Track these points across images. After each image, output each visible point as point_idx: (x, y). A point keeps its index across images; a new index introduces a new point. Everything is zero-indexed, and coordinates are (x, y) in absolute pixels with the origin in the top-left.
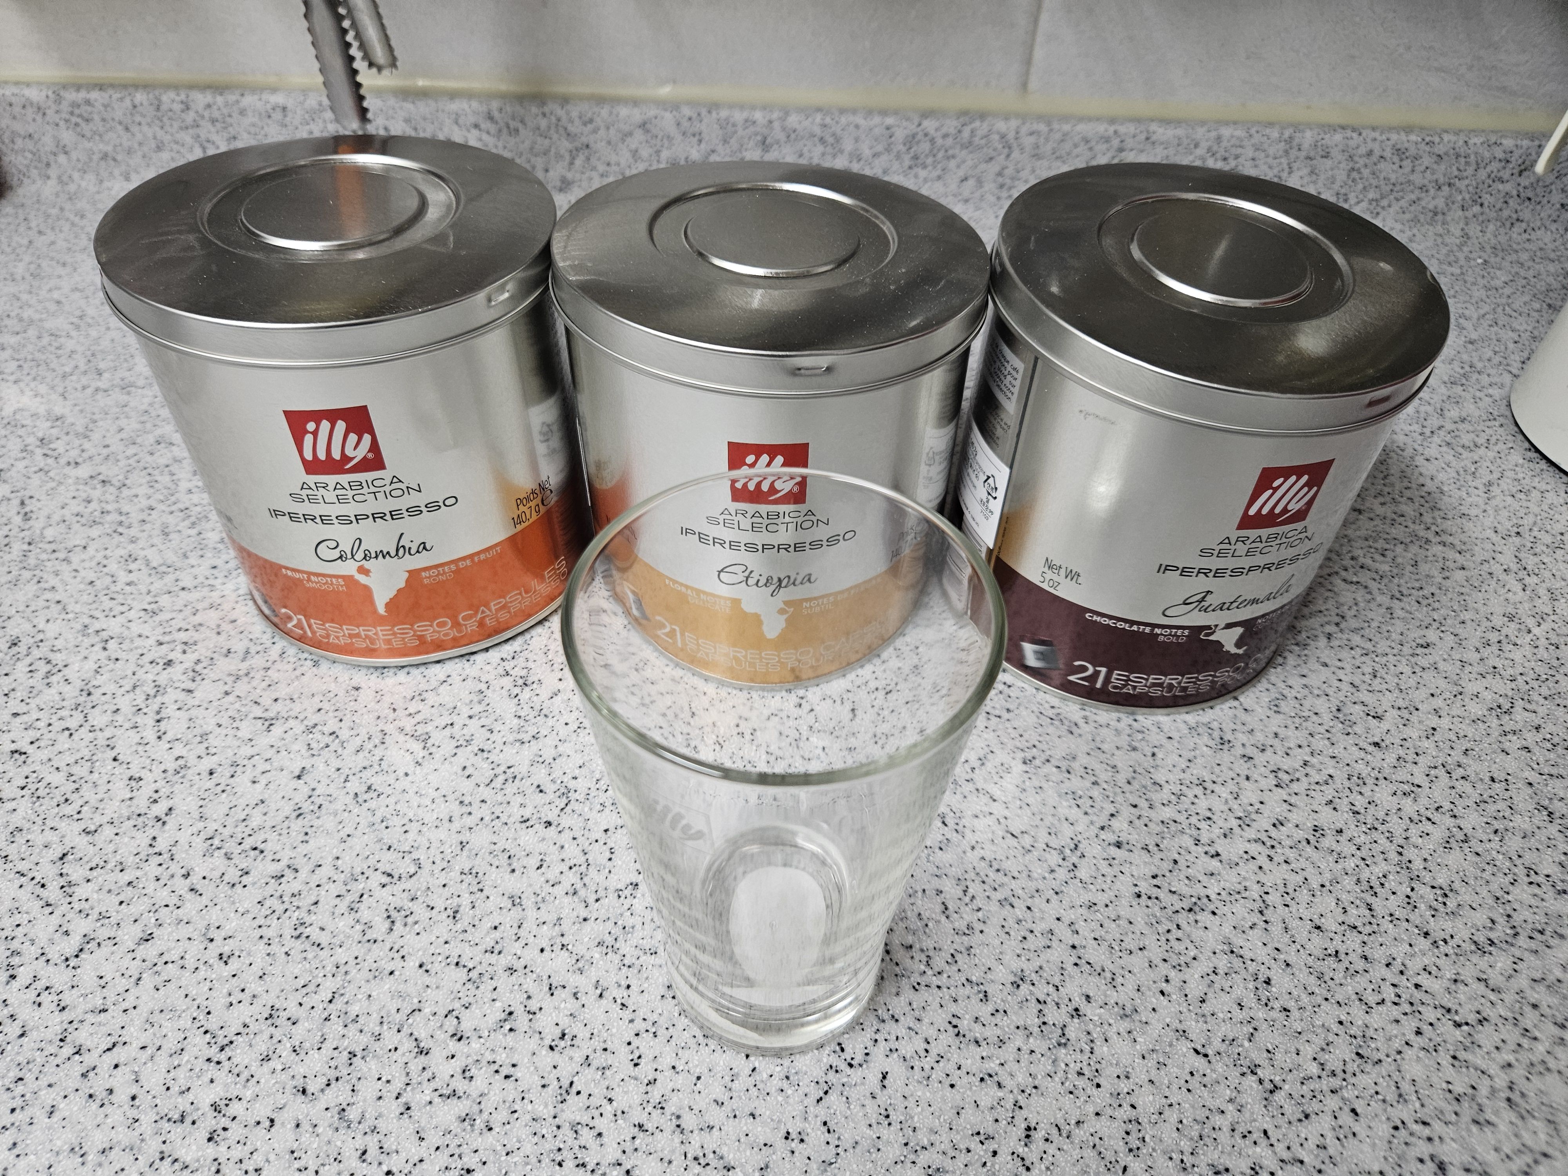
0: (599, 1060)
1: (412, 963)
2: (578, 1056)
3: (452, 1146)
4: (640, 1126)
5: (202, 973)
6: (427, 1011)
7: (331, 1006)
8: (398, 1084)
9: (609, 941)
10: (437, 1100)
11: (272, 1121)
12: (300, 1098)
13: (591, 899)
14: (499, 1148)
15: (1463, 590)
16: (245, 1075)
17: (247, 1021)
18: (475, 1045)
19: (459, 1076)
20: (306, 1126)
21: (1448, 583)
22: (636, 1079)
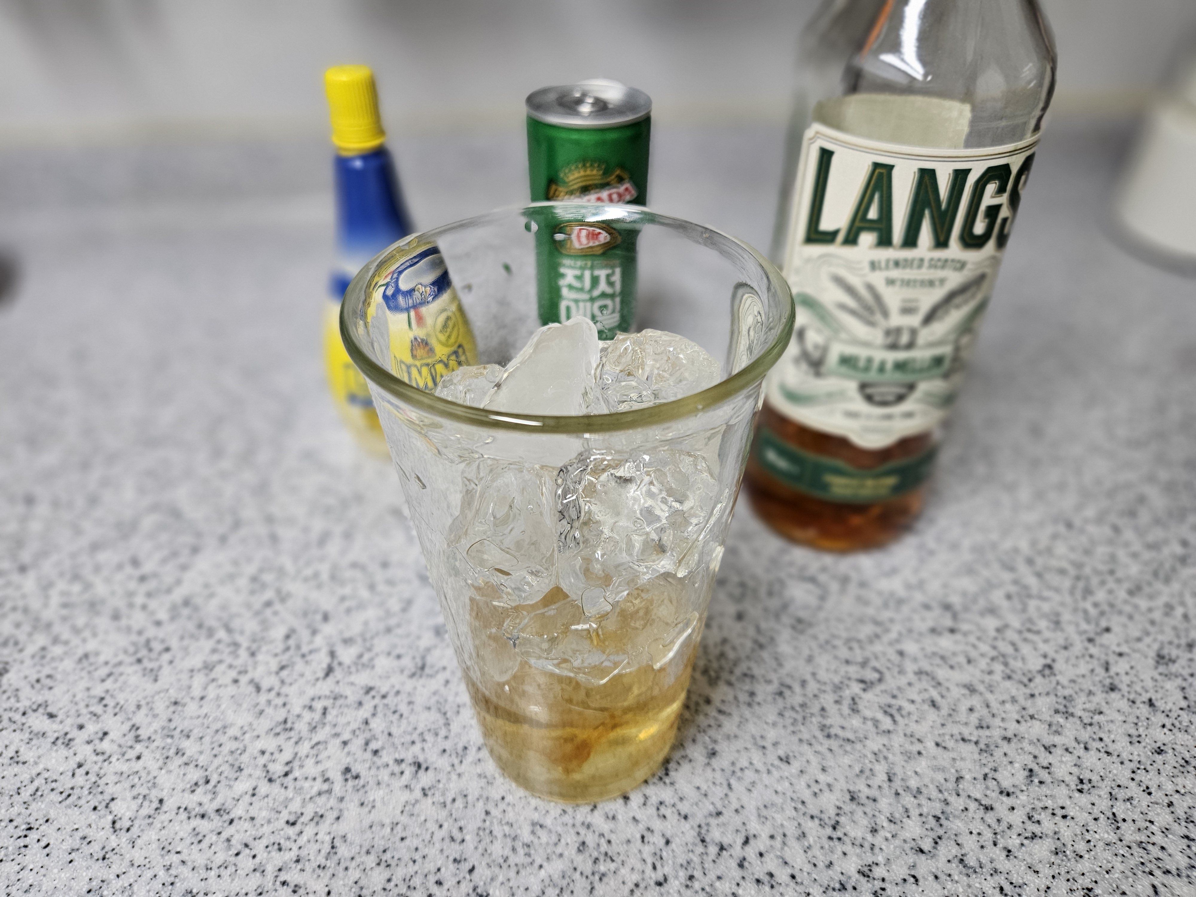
0: (1121, 794)
1: (930, 745)
2: (1104, 792)
3: (1063, 873)
4: (1187, 837)
5: (776, 773)
6: (968, 777)
7: (893, 784)
8: (988, 835)
9: (1061, 708)
10: (1026, 842)
11: (914, 877)
12: (923, 857)
13: (1025, 680)
14: (1098, 869)
16: (867, 845)
17: (838, 804)
18: (1023, 797)
19: (1028, 823)
20: (942, 877)
22: (1157, 804)
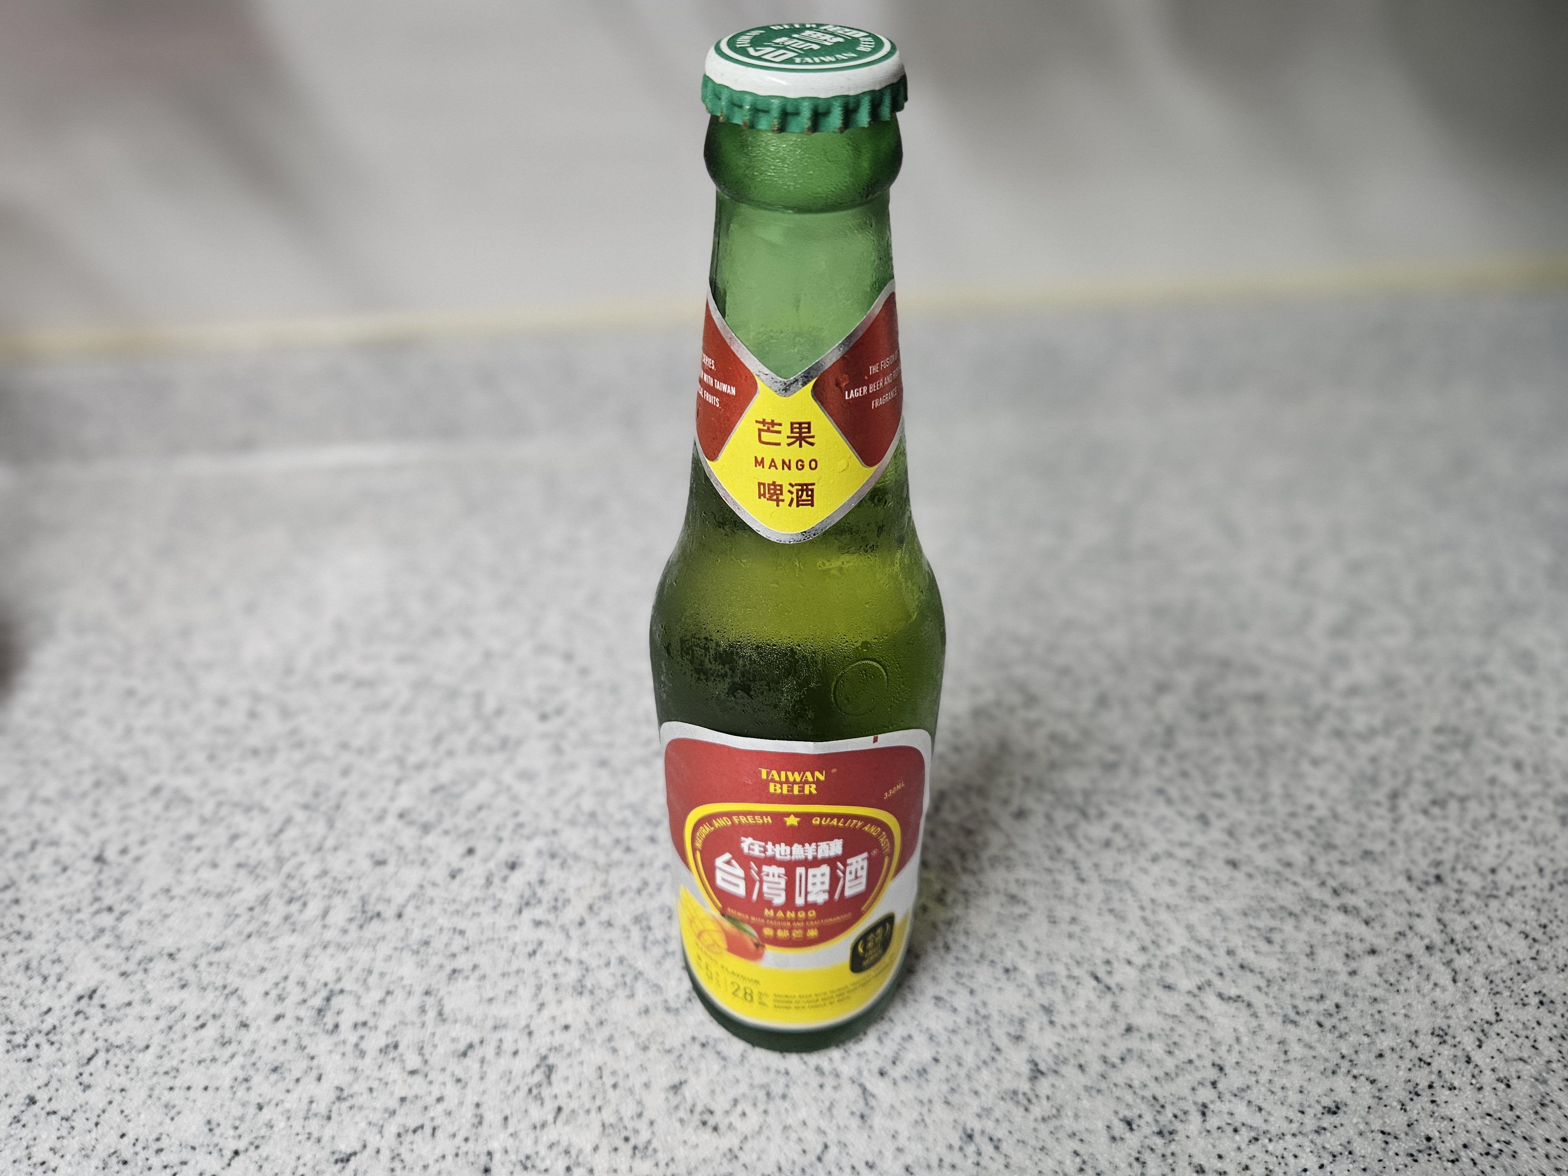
15: (1378, 993)
21: (1356, 983)
